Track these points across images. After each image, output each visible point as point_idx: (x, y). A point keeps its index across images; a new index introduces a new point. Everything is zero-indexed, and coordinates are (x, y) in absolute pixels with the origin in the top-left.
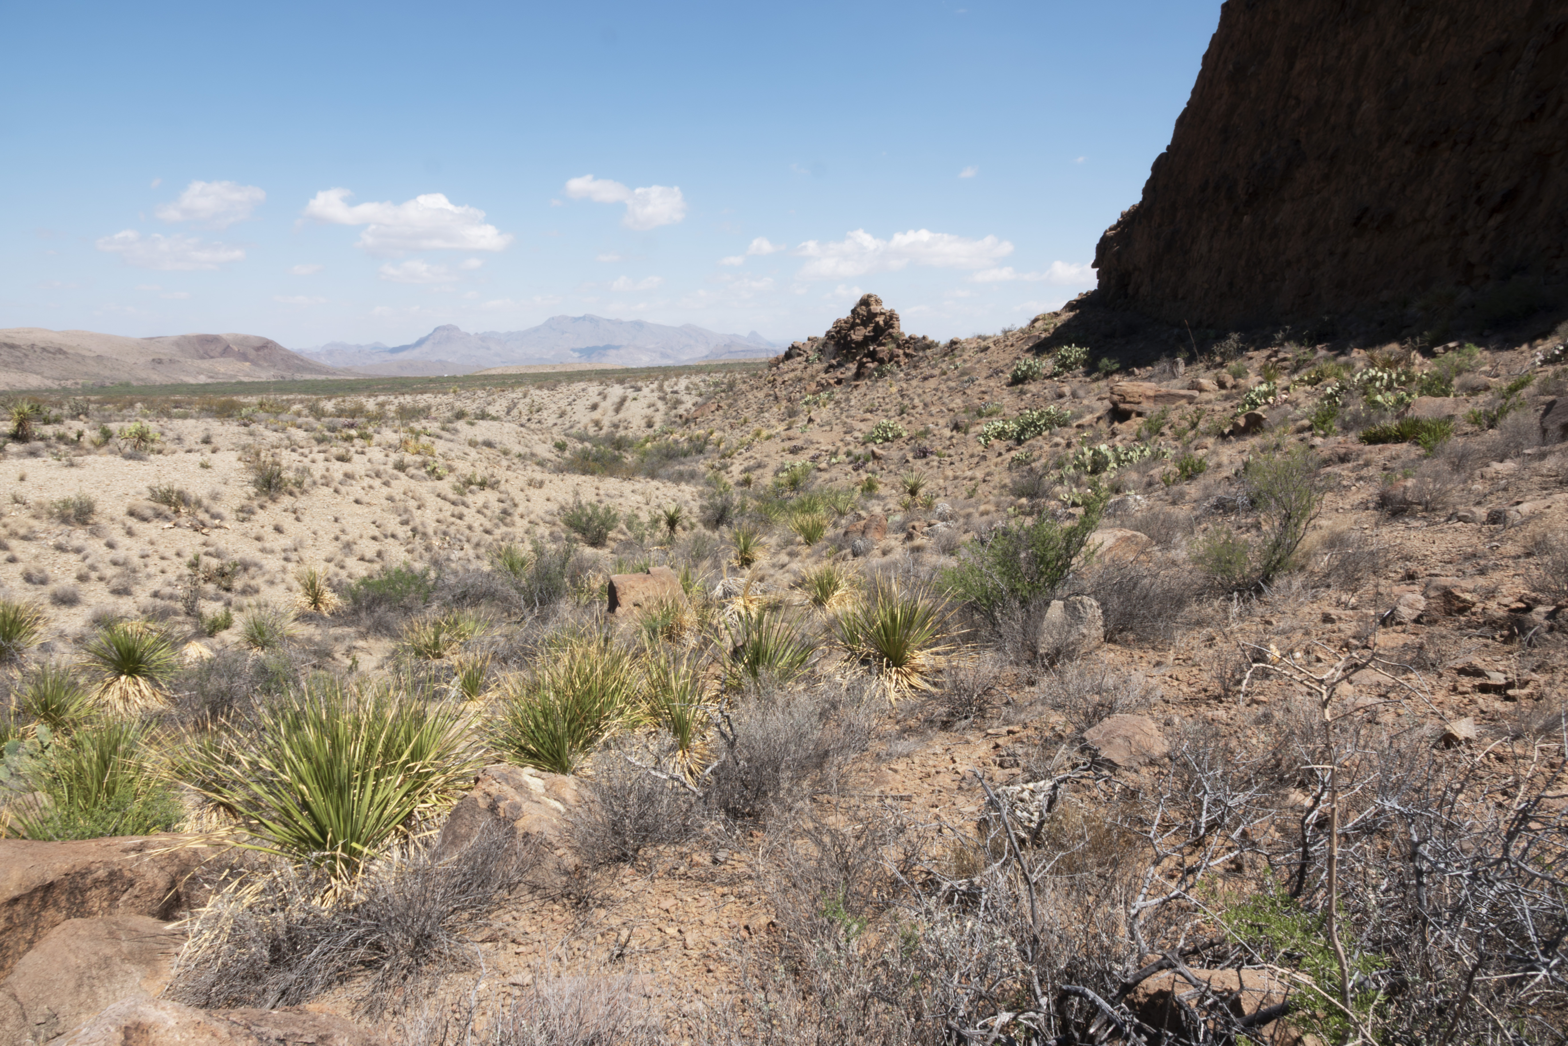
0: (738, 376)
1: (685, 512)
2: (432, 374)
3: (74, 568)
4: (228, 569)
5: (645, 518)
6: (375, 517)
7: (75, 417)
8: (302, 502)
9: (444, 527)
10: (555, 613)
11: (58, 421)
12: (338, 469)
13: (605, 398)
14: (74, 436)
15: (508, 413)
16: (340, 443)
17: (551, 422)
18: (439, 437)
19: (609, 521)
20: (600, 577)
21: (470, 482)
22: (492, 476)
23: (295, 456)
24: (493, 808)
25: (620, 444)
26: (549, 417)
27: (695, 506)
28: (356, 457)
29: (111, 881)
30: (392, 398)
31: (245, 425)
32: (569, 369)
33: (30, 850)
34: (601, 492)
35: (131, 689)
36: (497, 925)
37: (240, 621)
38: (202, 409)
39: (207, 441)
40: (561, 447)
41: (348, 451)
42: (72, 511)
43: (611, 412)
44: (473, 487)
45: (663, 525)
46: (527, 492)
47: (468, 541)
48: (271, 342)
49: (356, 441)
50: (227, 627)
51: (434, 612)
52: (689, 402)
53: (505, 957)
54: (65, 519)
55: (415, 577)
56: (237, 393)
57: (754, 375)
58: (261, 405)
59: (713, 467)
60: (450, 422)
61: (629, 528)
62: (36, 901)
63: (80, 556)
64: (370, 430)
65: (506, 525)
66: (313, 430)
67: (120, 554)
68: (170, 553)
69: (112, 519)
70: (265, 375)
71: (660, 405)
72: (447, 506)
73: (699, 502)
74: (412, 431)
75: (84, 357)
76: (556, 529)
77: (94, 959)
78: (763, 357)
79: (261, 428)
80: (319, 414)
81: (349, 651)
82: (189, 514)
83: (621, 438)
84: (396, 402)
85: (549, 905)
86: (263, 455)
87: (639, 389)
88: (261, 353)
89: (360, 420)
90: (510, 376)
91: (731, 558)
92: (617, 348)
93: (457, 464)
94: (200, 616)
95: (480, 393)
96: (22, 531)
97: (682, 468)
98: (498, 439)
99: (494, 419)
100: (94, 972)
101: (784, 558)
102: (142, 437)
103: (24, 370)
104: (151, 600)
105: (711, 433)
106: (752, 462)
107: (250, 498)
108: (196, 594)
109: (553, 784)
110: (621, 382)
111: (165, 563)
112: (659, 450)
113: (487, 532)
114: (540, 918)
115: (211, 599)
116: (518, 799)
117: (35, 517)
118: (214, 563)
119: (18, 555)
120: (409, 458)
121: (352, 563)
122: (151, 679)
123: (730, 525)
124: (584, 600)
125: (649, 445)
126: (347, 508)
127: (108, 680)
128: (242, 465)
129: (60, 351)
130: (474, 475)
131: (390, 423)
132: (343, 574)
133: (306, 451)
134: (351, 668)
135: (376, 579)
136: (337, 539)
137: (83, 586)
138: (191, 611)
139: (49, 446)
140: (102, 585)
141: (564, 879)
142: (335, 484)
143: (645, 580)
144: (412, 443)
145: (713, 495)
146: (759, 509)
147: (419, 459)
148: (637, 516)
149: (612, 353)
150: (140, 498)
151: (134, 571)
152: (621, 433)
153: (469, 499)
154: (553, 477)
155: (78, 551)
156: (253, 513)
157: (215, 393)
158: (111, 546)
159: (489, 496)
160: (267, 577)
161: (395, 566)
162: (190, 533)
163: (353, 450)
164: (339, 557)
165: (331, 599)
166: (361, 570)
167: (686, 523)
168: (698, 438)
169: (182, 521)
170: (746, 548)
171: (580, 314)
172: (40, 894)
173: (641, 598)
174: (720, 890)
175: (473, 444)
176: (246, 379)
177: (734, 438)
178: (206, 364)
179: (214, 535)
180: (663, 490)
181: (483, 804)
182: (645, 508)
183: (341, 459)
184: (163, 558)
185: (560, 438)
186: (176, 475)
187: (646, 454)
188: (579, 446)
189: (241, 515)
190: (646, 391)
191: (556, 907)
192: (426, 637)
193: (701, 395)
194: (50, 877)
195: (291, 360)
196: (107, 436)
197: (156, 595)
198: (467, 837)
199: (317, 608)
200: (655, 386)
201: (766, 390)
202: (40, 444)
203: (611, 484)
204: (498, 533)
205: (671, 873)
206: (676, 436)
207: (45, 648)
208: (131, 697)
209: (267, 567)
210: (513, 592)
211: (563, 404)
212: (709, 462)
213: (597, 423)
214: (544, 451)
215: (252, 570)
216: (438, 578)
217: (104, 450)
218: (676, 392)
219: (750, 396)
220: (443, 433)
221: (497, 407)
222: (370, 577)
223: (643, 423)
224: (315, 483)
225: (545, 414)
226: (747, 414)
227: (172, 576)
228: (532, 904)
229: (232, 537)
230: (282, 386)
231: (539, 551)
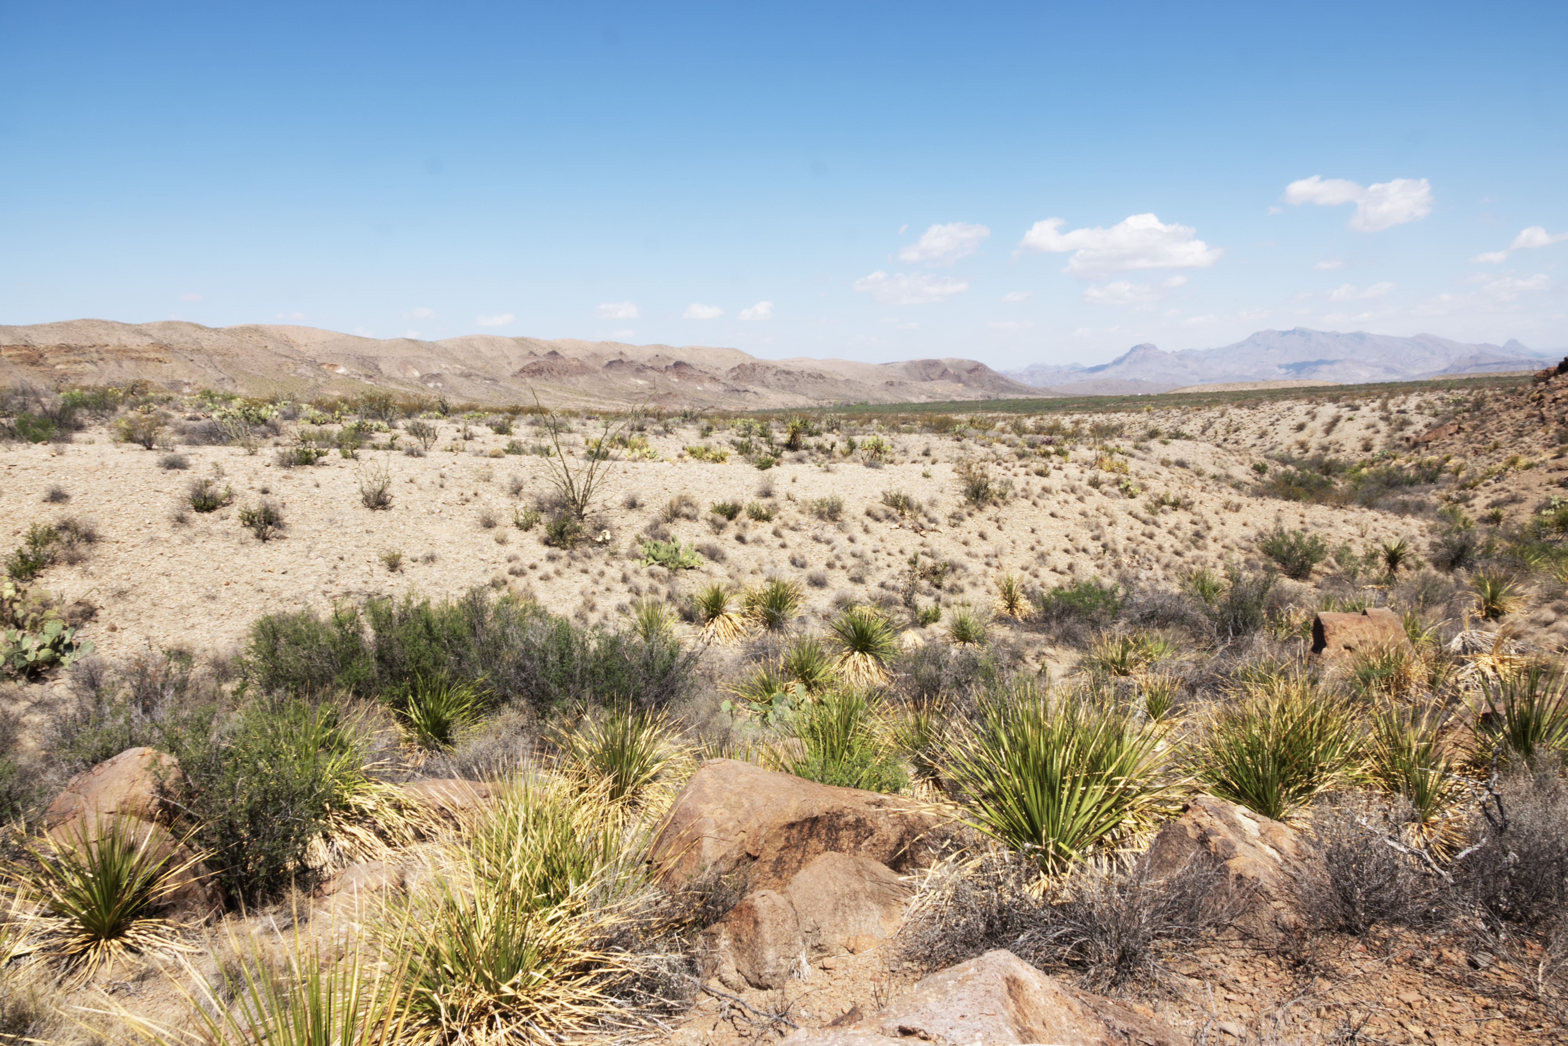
0: (1488, 393)
1: (1410, 548)
2: (1126, 393)
3: (825, 557)
4: (939, 569)
5: (1358, 551)
6: (1068, 531)
7: (830, 431)
8: (1004, 512)
9: (1134, 545)
10: (1249, 644)
11: (818, 434)
12: (1038, 483)
13: (1314, 418)
14: (828, 447)
15: (1203, 433)
16: (1039, 459)
17: (1249, 442)
18: (1132, 455)
19: (1315, 552)
20: (1302, 612)
21: (1162, 502)
22: (1186, 497)
23: (1000, 469)
24: (1203, 840)
25: (1329, 469)
26: (1248, 437)
27: (1424, 544)
28: (1054, 473)
29: (857, 827)
30: (1086, 416)
31: (958, 440)
32: (1272, 387)
33: (803, 786)
34: (1307, 520)
35: (862, 664)
36: (1205, 963)
37: (947, 617)
38: (924, 426)
39: (926, 454)
40: (1260, 469)
41: (1047, 466)
42: (826, 509)
43: (1320, 434)
44: (1165, 507)
45: (1381, 561)
46: (1222, 515)
47: (1158, 561)
48: (982, 365)
49: (1053, 457)
50: (936, 620)
51: (1120, 629)
52: (1419, 423)
53: (1215, 999)
54: (821, 516)
55: (1103, 593)
56: (951, 411)
57: (1512, 392)
58: (972, 422)
59: (1448, 499)
60: (1143, 440)
61: (1339, 561)
62: (806, 830)
63: (830, 547)
64: (1066, 447)
65: (1198, 548)
66: (1015, 445)
67: (857, 548)
68: (895, 550)
69: (854, 518)
70: (974, 395)
71: (1382, 426)
72: (1138, 524)
73: (1429, 539)
74: (1105, 448)
75: (836, 381)
76: (1251, 556)
77: (847, 890)
78: (1524, 370)
79: (971, 443)
80: (1020, 430)
81: (1039, 656)
82: (912, 517)
83: (1331, 461)
84: (1090, 420)
85: (1261, 958)
86: (974, 467)
87: (1356, 408)
88: (972, 375)
89: (1057, 438)
90: (1206, 395)
91: (1471, 609)
92: (1332, 363)
93: (1150, 483)
94: (915, 608)
95: (1174, 412)
96: (792, 523)
97: (1406, 498)
98: (1191, 460)
99: (1188, 438)
100: (846, 901)
101: (1547, 613)
102: (878, 448)
103: (795, 392)
104: (879, 589)
105: (1448, 459)
106: (1503, 495)
107: (960, 506)
108: (913, 589)
109: (1269, 830)
110: (1335, 400)
111: (891, 558)
112: (1377, 476)
113: (1178, 553)
114: (1252, 970)
115: (925, 593)
116: (1231, 837)
117: (801, 512)
118: (929, 562)
119: (788, 542)
120: (1103, 475)
121: (1045, 573)
122: (877, 658)
123: (1470, 568)
124: (1283, 634)
125: (1364, 471)
126: (1042, 520)
127: (846, 654)
128: (956, 475)
129: (821, 376)
130: (1167, 495)
131: (1085, 440)
132: (1037, 582)
133: (1010, 465)
134: (1040, 672)
135: (1067, 590)
136: (1032, 549)
137: (830, 572)
138: (909, 603)
139: (811, 454)
140: (844, 572)
141: (1281, 935)
142: (1033, 497)
143: (1360, 621)
144: (1107, 460)
145: (1448, 532)
146: (1512, 551)
147: (1113, 476)
148: (1348, 549)
149: (1324, 368)
150: (876, 501)
151: (868, 563)
152: (1331, 456)
153: (1161, 518)
154: (1252, 500)
155: (828, 542)
156: (962, 520)
157: (933, 411)
158: (851, 540)
159: (1182, 517)
160: (971, 579)
161: (1085, 579)
162: (911, 533)
163: (1051, 465)
164: (1034, 566)
165: (1025, 606)
166: (1052, 581)
167: (1410, 561)
168: (1429, 464)
169: (907, 523)
170: (1494, 597)
171: (1291, 328)
172: (808, 825)
173: (1353, 641)
174: (1480, 999)
175: (1165, 463)
176: (958, 399)
177: (1480, 465)
178: (926, 386)
179: (931, 536)
180: (1382, 521)
181: (1192, 833)
182: (1359, 540)
183: (1041, 473)
184: (889, 554)
185: (1260, 460)
186: (903, 483)
187: (1360, 480)
188: (1281, 469)
189: (953, 521)
190: (1364, 410)
191: (1270, 963)
192: (1114, 652)
193: (1436, 415)
194: (816, 813)
195: (999, 381)
196: (852, 446)
197: (882, 585)
198: (1173, 865)
199: (1012, 612)
200: (1378, 403)
201: (1527, 410)
202: (805, 452)
203: (1319, 512)
204: (1189, 555)
205: (1413, 962)
206: (1400, 461)
207: (802, 620)
208: (861, 670)
209: (971, 570)
210: (1203, 617)
211: (1264, 424)
212: (1444, 492)
213: (1303, 445)
214: (1242, 473)
215: (959, 571)
216: (1127, 595)
217: (849, 458)
218: (1404, 412)
219: (1504, 416)
220: (1136, 452)
221: (1192, 426)
222: (1061, 588)
223: (1359, 446)
224: (1016, 495)
225: (1243, 434)
226: (1498, 437)
227: (895, 571)
228: (1243, 952)
229: (944, 540)
230: (988, 405)
231: (1235, 579)
